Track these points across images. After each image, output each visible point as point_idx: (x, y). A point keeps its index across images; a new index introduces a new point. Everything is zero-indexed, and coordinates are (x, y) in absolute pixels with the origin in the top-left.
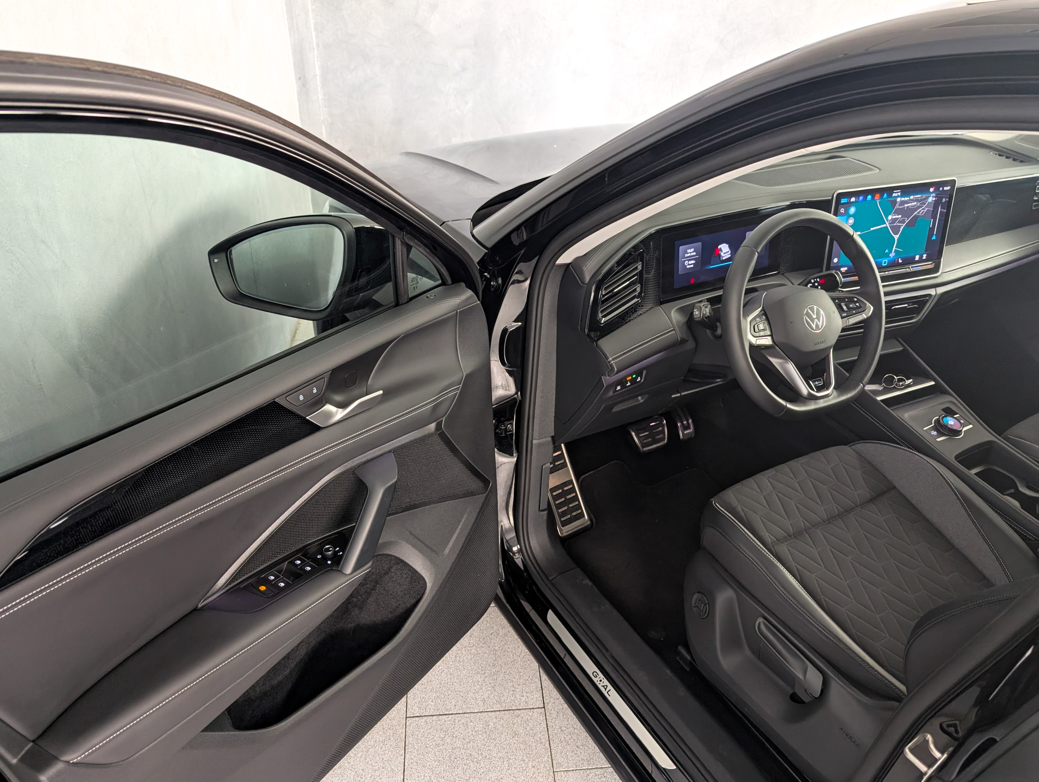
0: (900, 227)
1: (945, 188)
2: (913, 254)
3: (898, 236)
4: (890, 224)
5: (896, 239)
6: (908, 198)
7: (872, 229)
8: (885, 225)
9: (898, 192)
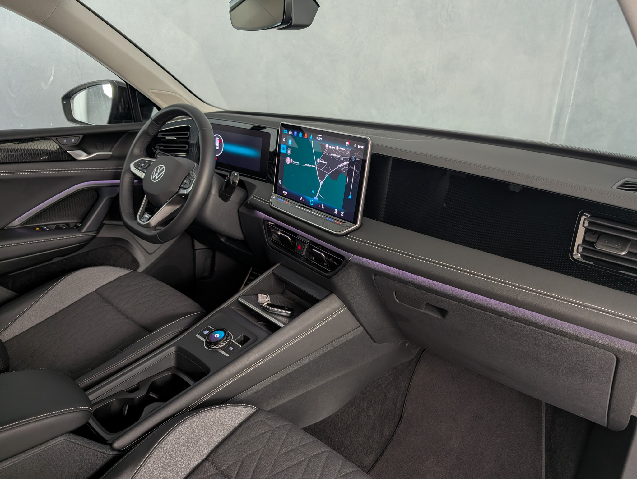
0: (325, 174)
1: (359, 147)
2: (334, 206)
3: (322, 182)
4: (318, 167)
5: (321, 185)
6: (334, 148)
7: (306, 165)
8: (314, 166)
9: (320, 137)
